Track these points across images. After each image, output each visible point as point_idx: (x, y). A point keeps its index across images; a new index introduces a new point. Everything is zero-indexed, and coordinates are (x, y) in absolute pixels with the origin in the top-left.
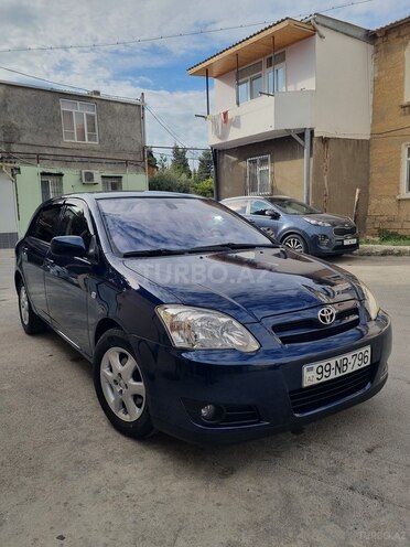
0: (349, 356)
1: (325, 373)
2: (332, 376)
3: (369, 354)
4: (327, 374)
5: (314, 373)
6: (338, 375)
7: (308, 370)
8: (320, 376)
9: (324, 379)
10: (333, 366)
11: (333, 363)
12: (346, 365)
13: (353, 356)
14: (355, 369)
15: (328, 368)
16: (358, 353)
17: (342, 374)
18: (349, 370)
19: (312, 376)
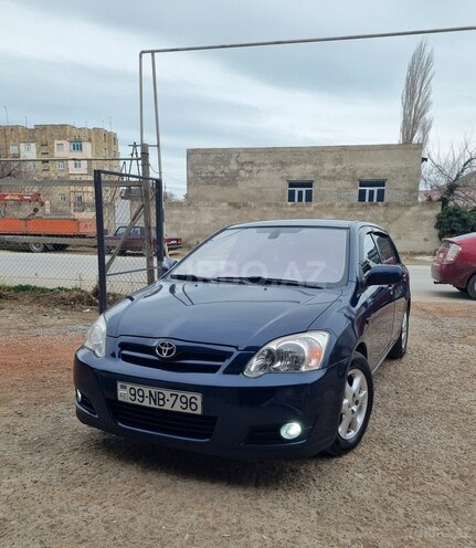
0: (167, 393)
1: (138, 397)
2: (146, 403)
3: (199, 402)
4: (141, 399)
5: (126, 392)
6: (153, 405)
7: (122, 387)
8: (133, 397)
9: (137, 402)
10: (147, 394)
11: (146, 390)
12: (163, 399)
13: (172, 395)
14: (175, 409)
15: (141, 393)
16: (180, 395)
17: (157, 407)
18: (167, 407)
19: (124, 393)
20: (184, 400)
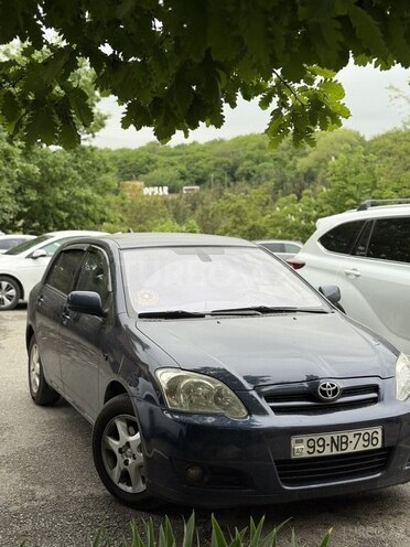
0: (350, 435)
1: (317, 448)
2: (327, 452)
3: (379, 436)
4: (321, 449)
5: (303, 446)
6: (335, 452)
7: (297, 442)
8: (311, 450)
9: (316, 454)
10: (328, 441)
11: (327, 438)
12: (346, 443)
13: (355, 435)
14: (358, 449)
15: (321, 443)
16: (363, 433)
17: (340, 452)
18: (350, 449)
19: (300, 449)
20: (366, 437)
